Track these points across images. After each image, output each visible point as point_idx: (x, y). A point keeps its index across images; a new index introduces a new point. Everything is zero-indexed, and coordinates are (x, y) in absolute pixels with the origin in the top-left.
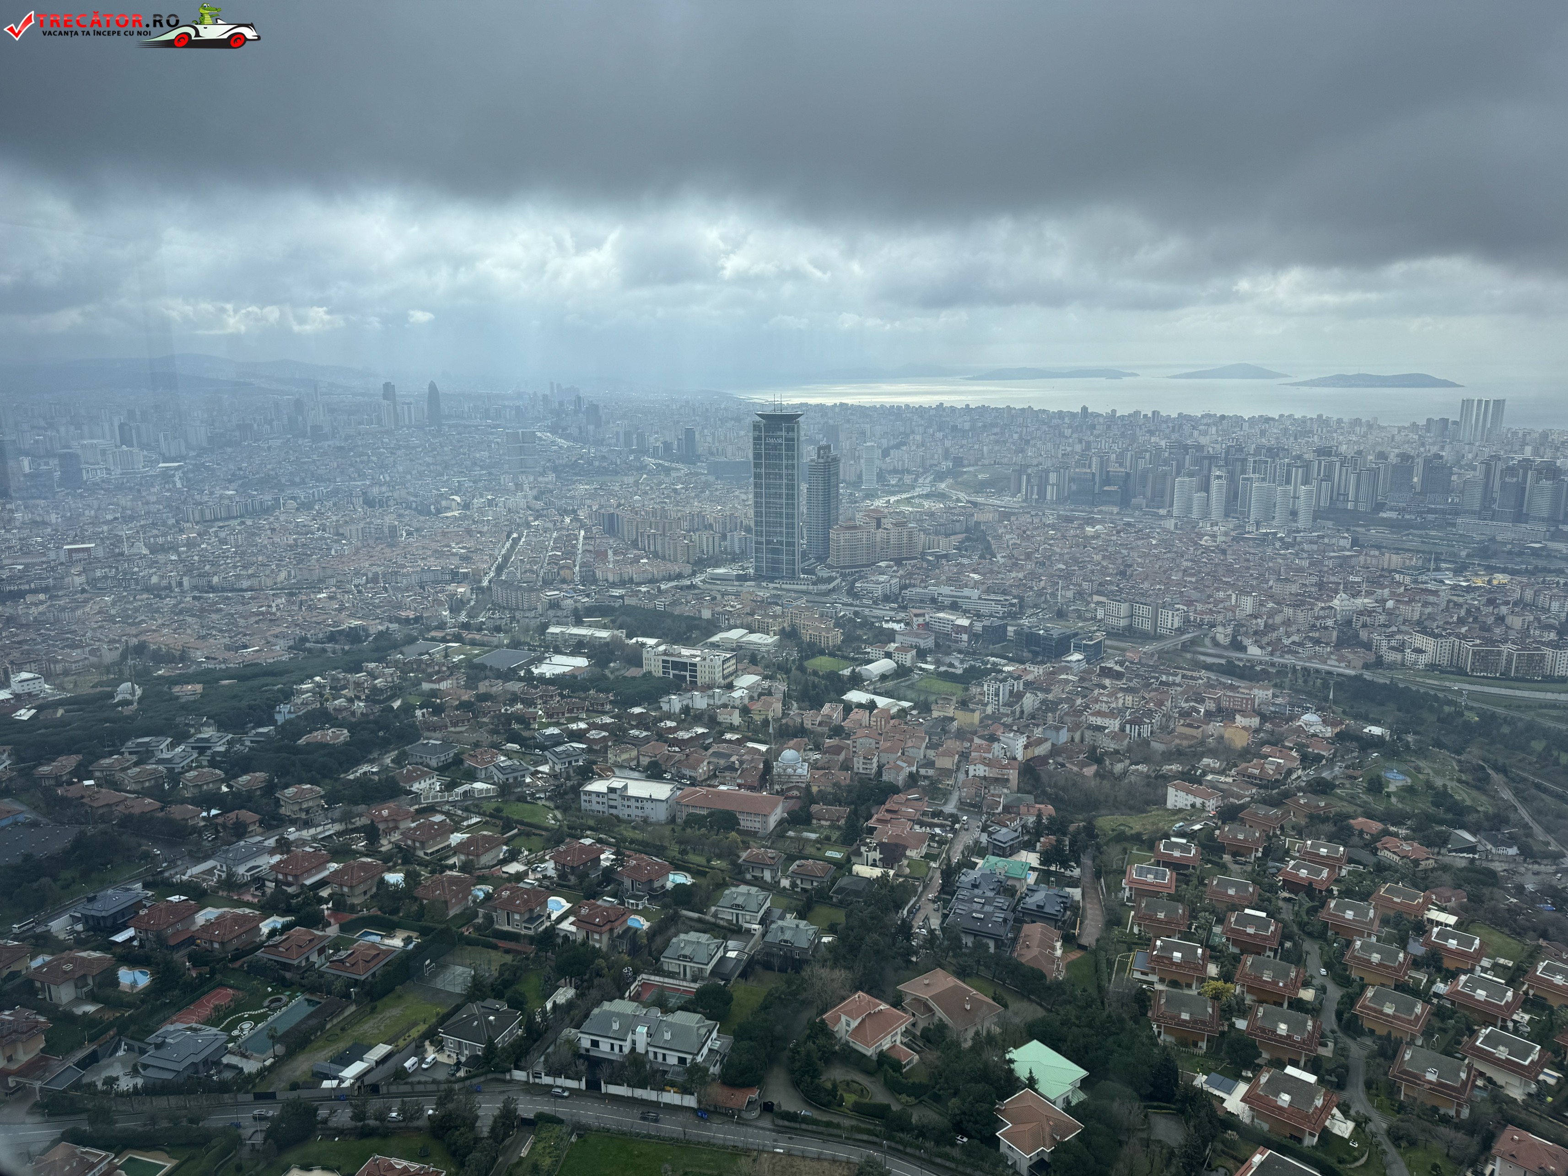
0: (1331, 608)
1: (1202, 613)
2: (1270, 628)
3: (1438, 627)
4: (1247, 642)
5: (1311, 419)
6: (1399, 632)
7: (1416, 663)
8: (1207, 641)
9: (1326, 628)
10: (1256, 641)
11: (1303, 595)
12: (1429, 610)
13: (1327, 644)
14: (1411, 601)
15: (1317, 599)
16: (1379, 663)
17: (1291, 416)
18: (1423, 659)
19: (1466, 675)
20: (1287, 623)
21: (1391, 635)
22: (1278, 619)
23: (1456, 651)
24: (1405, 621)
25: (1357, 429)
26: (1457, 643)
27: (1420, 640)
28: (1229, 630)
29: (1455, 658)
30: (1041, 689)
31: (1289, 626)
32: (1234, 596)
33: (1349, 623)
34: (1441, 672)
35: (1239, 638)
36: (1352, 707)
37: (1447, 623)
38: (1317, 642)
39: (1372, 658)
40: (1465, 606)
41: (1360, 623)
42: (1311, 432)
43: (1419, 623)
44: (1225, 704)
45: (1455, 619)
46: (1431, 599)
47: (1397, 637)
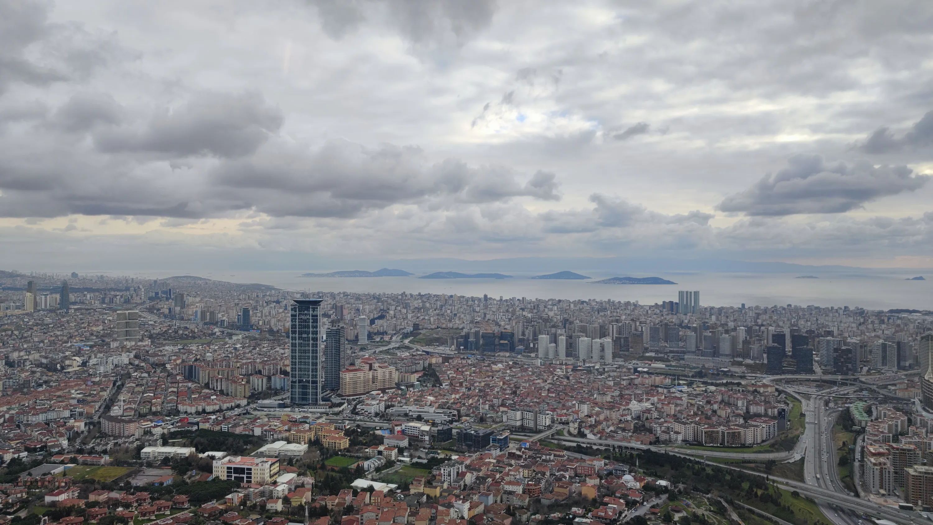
0: (629, 409)
1: (561, 415)
2: (598, 423)
3: (684, 418)
4: (587, 432)
5: (605, 302)
6: (666, 422)
7: (676, 440)
8: (565, 433)
9: (627, 421)
10: (591, 431)
11: (613, 402)
12: (678, 408)
13: (629, 431)
14: (669, 403)
15: (621, 404)
16: (657, 441)
17: (594, 300)
18: (680, 437)
19: (702, 445)
20: (607, 419)
21: (661, 424)
22: (602, 417)
23: (696, 432)
24: (667, 415)
25: (629, 307)
26: (696, 428)
27: (677, 427)
28: (576, 425)
29: (696, 436)
30: (475, 470)
31: (608, 421)
32: (577, 405)
33: (638, 418)
34: (690, 445)
35: (582, 430)
36: (647, 469)
37: (688, 415)
38: (624, 430)
39: (652, 438)
40: (696, 406)
41: (645, 417)
42: (606, 309)
43: (675, 415)
44: (579, 471)
45: (692, 413)
46: (679, 402)
47: (665, 425)
